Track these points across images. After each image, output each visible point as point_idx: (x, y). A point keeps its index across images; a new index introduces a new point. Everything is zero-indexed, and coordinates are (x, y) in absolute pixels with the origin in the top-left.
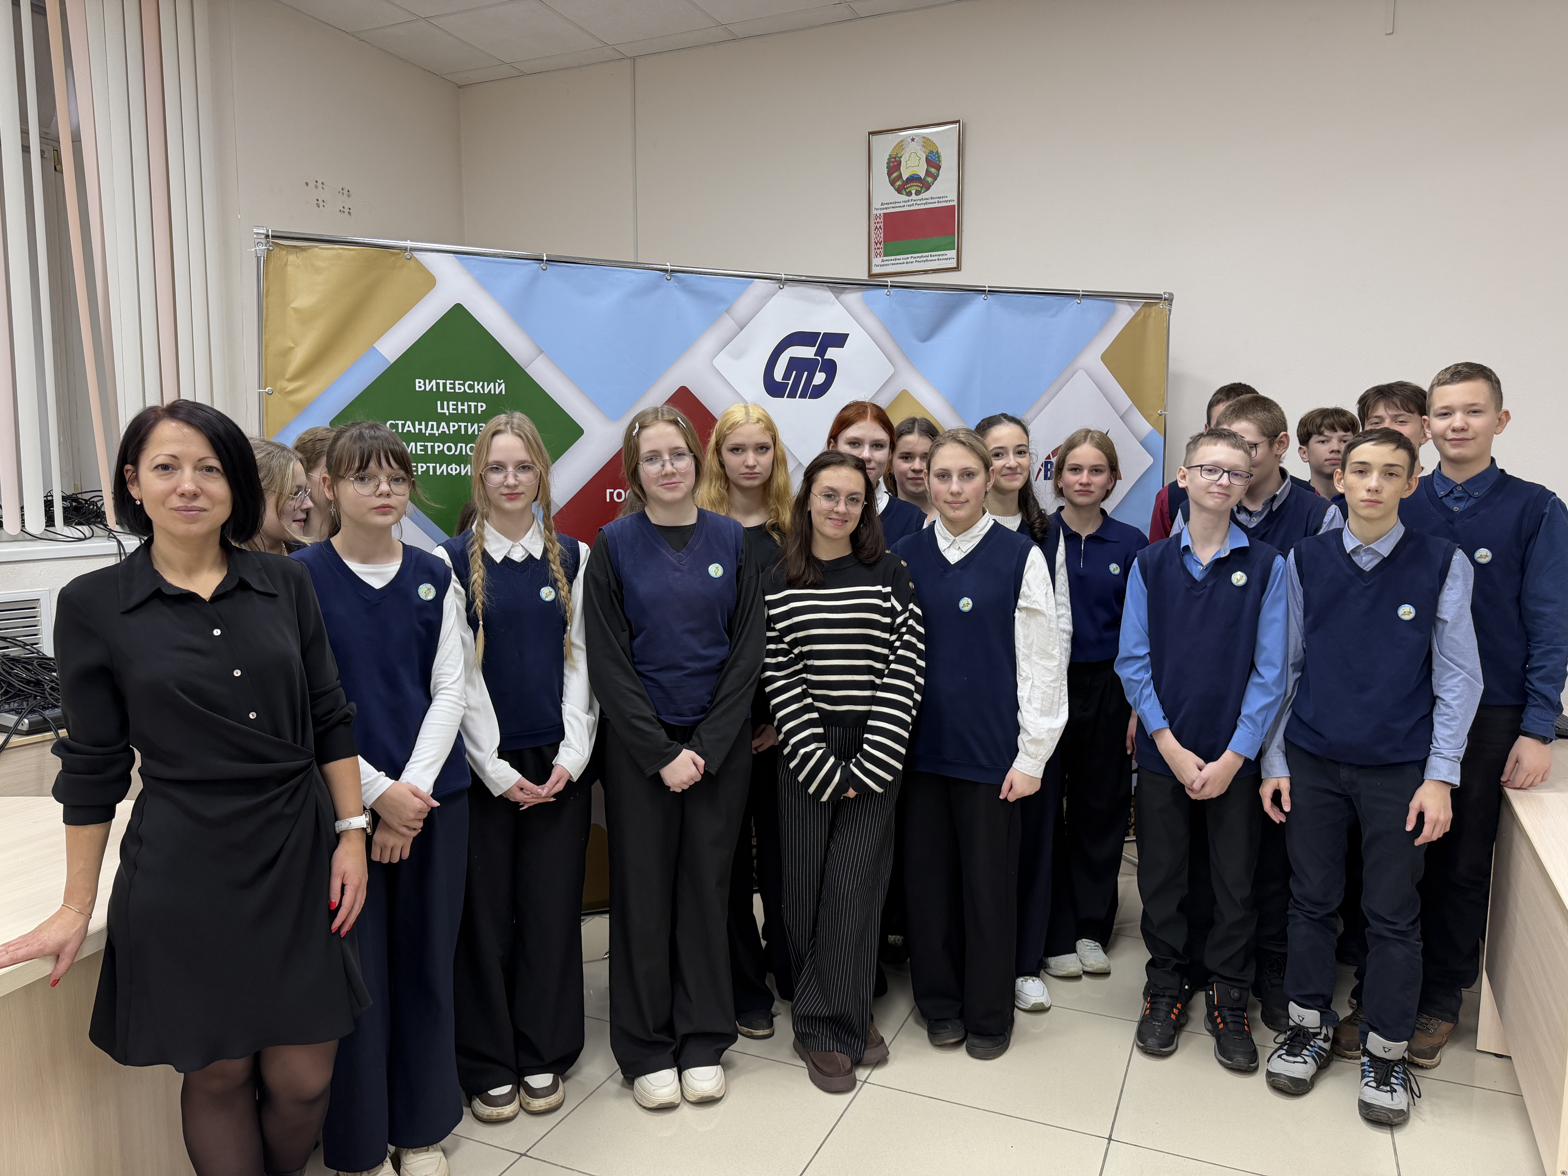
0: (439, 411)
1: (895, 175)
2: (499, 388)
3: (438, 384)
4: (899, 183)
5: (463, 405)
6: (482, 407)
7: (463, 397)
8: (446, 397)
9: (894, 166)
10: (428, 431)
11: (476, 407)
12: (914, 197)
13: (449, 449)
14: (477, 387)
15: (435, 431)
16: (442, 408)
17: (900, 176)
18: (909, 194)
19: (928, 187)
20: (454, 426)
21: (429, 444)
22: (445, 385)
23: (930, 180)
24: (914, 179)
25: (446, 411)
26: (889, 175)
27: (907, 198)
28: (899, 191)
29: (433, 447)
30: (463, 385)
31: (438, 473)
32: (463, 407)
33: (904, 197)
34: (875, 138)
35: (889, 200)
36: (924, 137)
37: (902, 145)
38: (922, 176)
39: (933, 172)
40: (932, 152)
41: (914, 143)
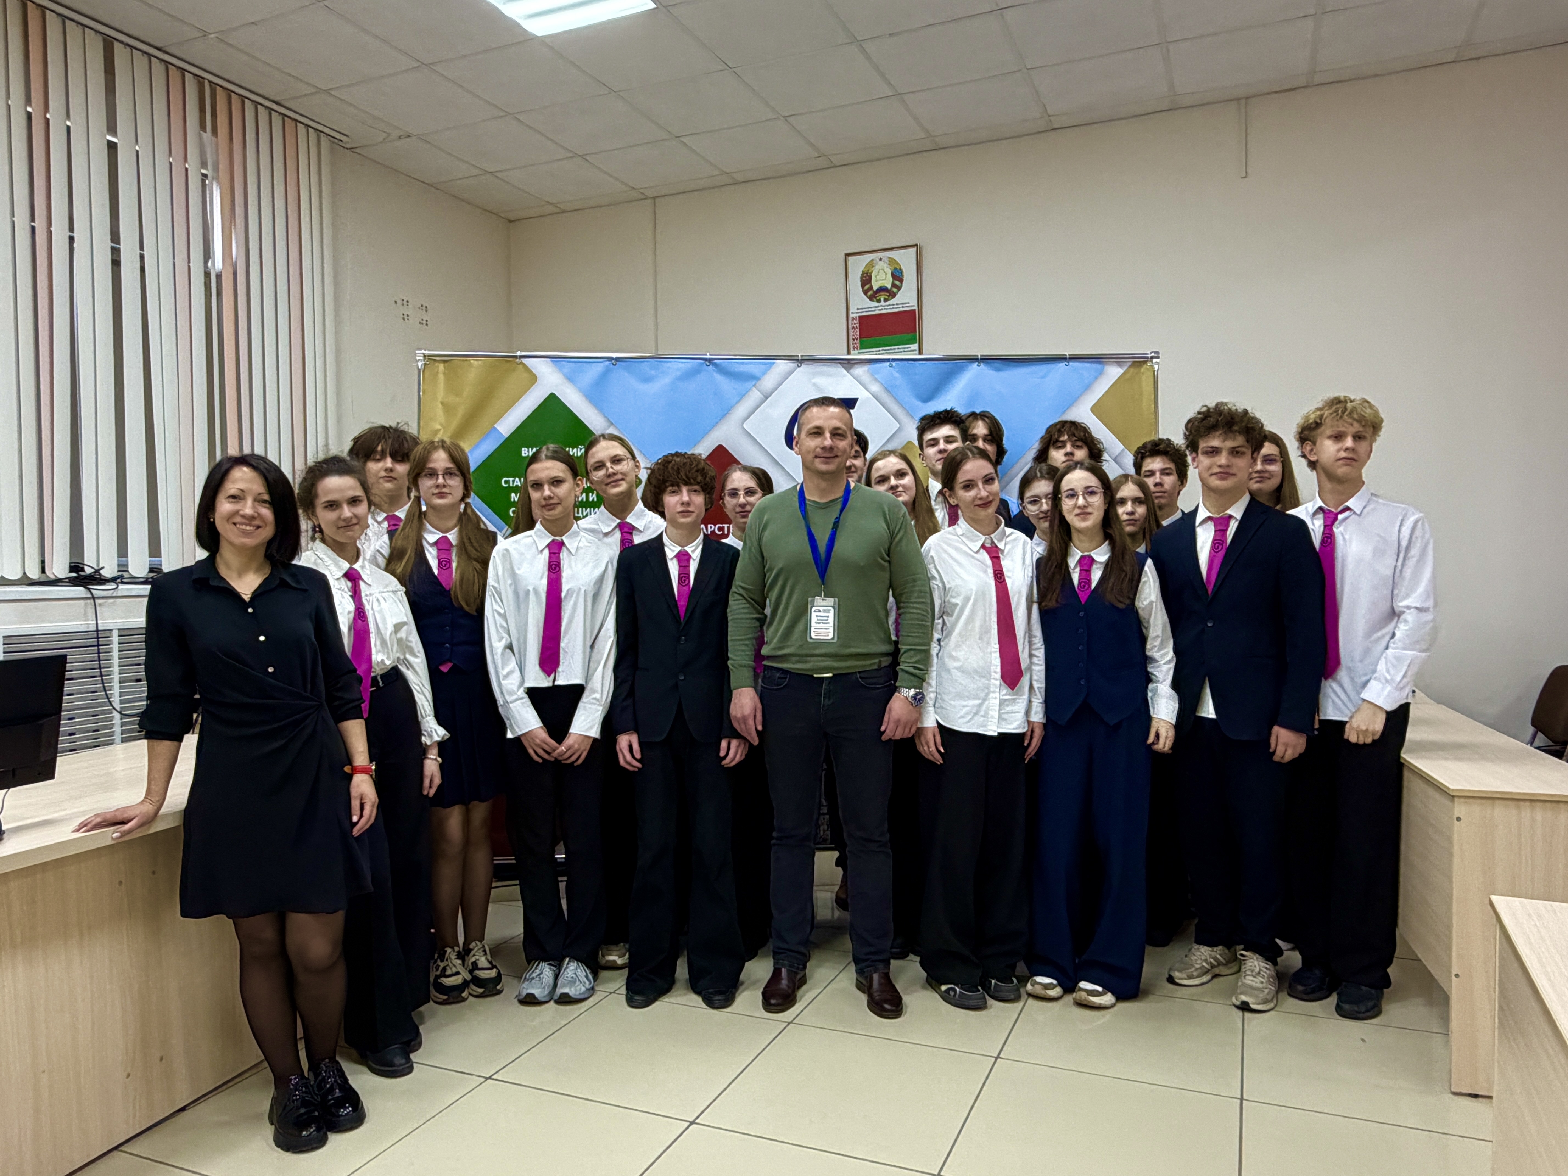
1: (867, 287)
4: (870, 293)
9: (866, 280)
12: (883, 303)
17: (871, 288)
18: (879, 301)
19: (894, 295)
23: (895, 290)
24: (882, 289)
26: (863, 286)
27: (876, 304)
28: (871, 298)
34: (850, 258)
35: (862, 305)
36: (889, 258)
37: (871, 264)
38: (889, 286)
39: (897, 283)
40: (896, 269)
41: (881, 263)
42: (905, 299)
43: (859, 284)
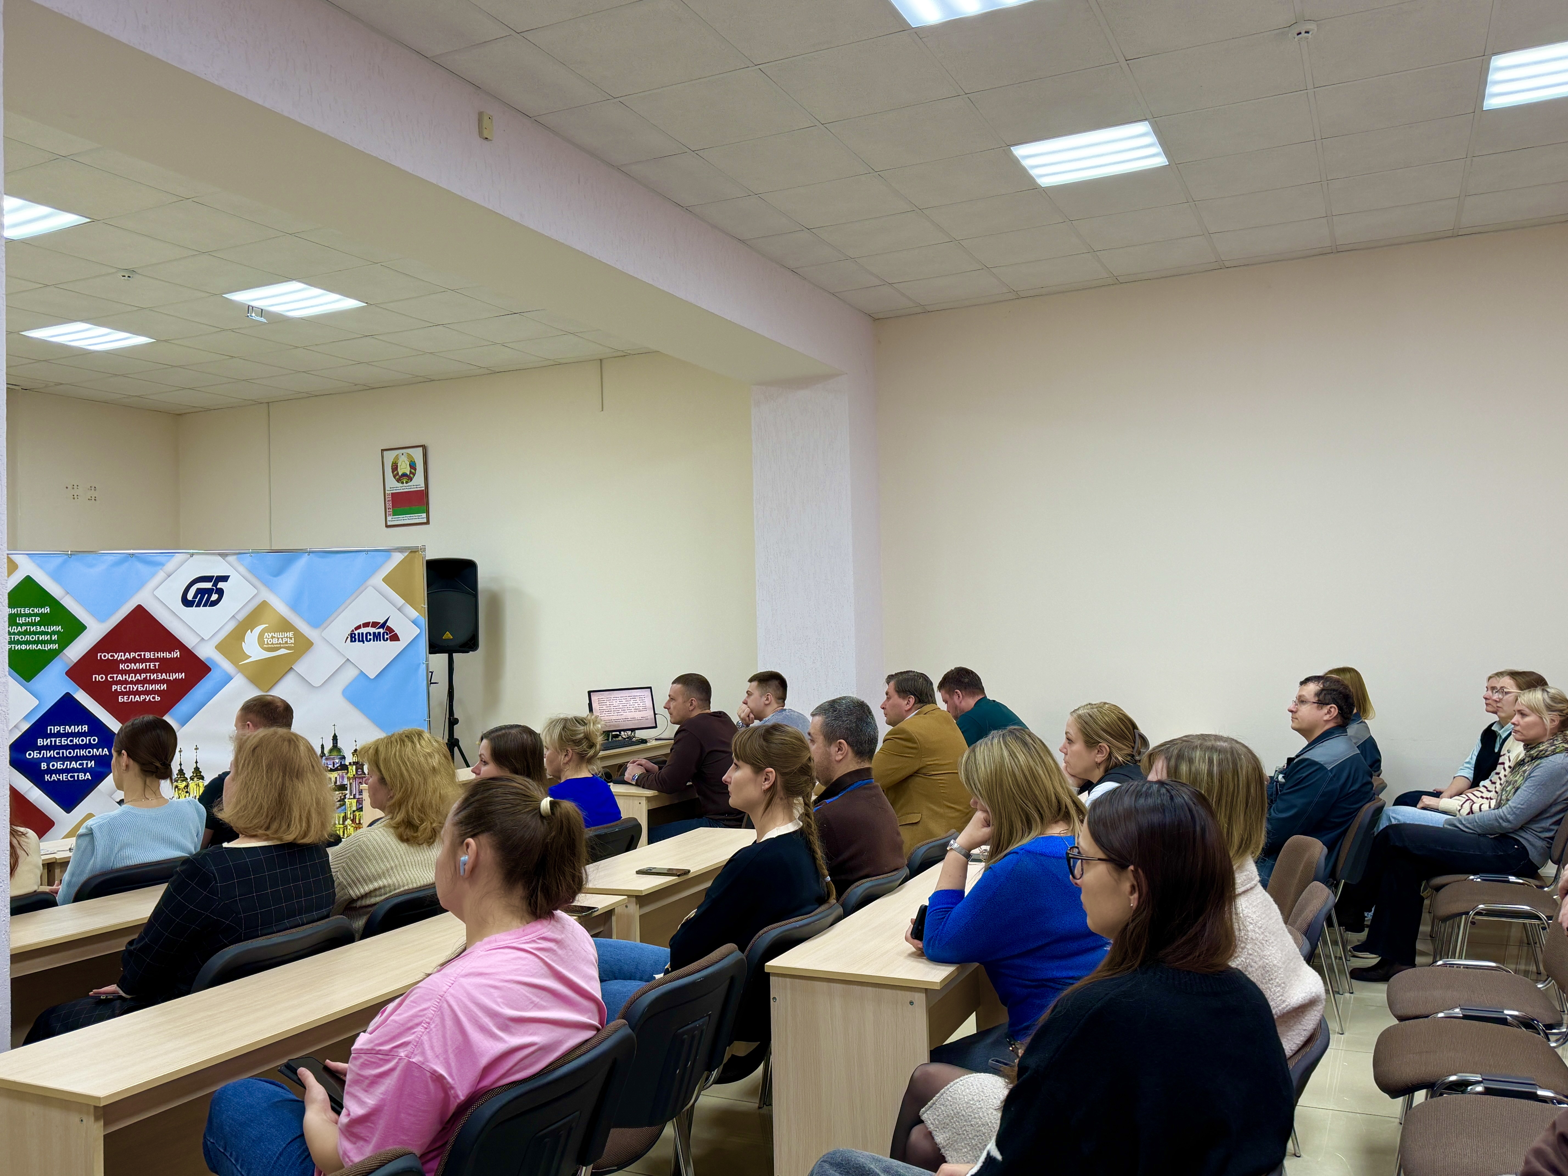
0: (18, 621)
1: (395, 472)
2: (47, 610)
3: (17, 610)
4: (397, 477)
5: (29, 618)
6: (38, 619)
7: (29, 615)
8: (21, 615)
9: (395, 468)
10: (13, 631)
11: (35, 619)
12: (405, 484)
13: (22, 638)
14: (36, 610)
15: (15, 631)
16: (19, 620)
17: (398, 474)
18: (403, 483)
19: (411, 479)
20: (24, 628)
21: (13, 637)
22: (21, 610)
23: (412, 476)
24: (404, 475)
25: (21, 622)
26: (393, 472)
27: (402, 485)
28: (398, 481)
29: (14, 638)
30: (29, 610)
31: (16, 649)
32: (29, 620)
33: (400, 485)
34: (385, 453)
35: (393, 486)
36: (408, 453)
37: (397, 457)
38: (408, 474)
39: (413, 471)
40: (411, 461)
41: (403, 456)
42: (418, 483)
43: (391, 470)
